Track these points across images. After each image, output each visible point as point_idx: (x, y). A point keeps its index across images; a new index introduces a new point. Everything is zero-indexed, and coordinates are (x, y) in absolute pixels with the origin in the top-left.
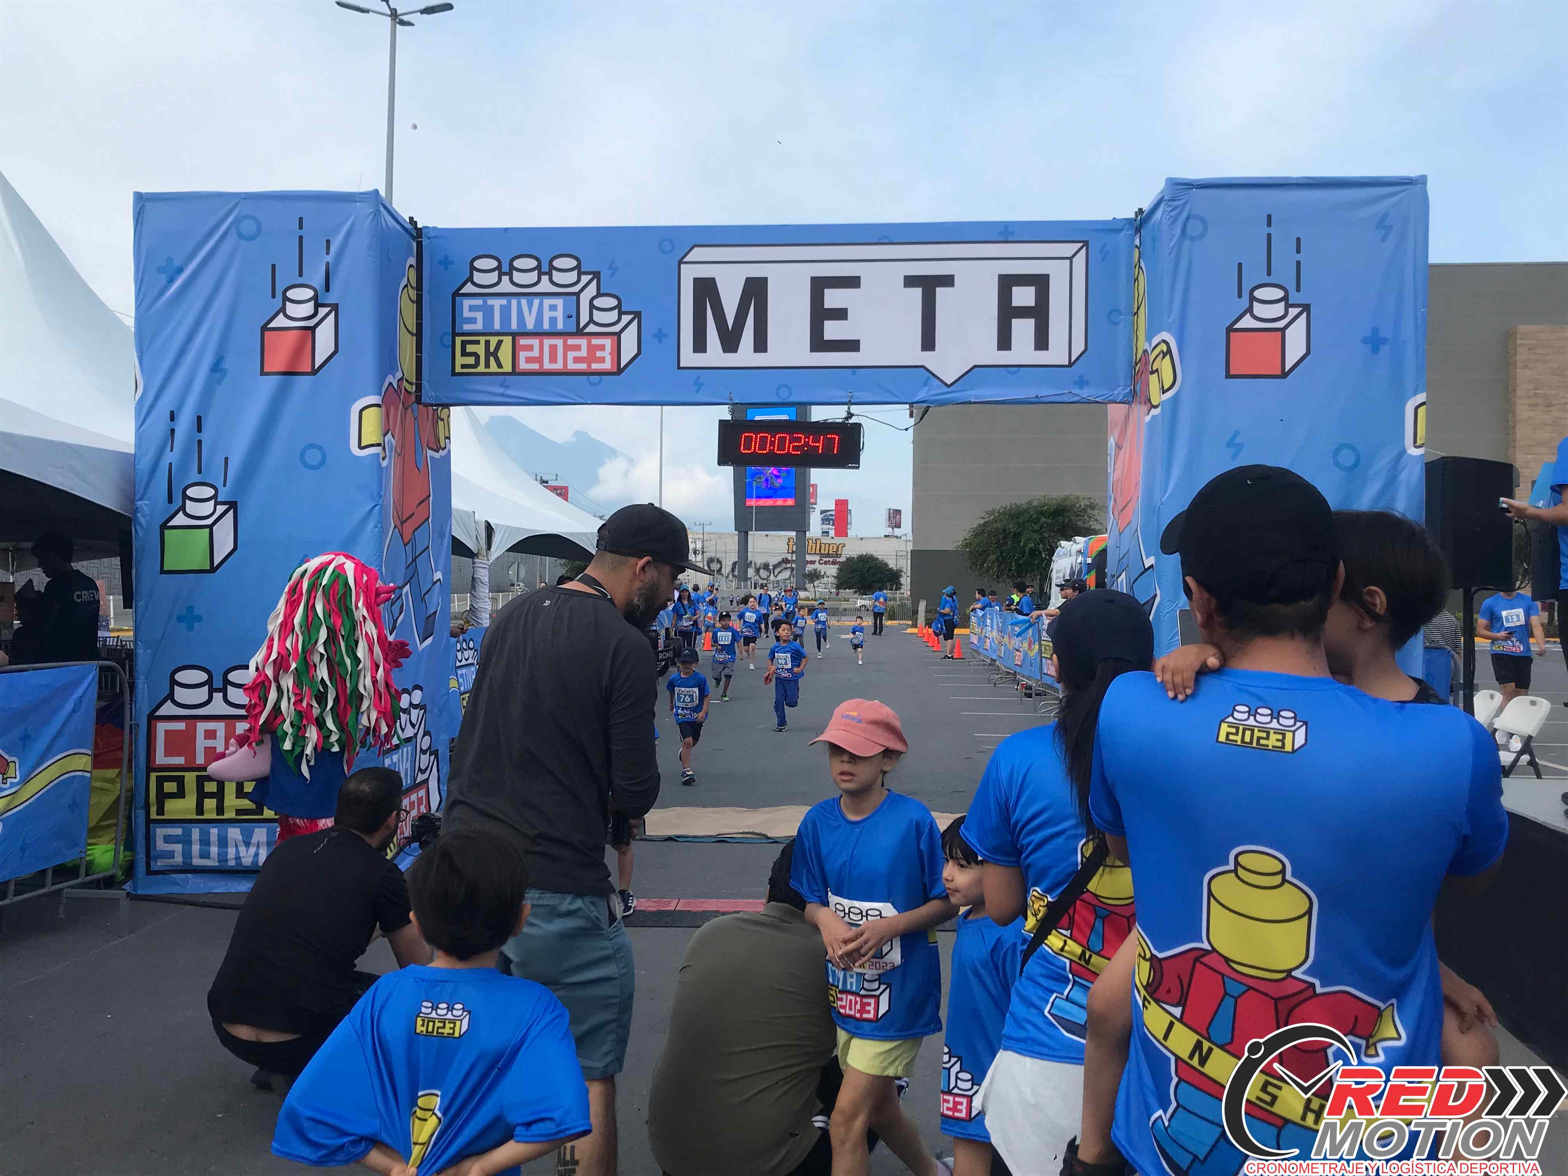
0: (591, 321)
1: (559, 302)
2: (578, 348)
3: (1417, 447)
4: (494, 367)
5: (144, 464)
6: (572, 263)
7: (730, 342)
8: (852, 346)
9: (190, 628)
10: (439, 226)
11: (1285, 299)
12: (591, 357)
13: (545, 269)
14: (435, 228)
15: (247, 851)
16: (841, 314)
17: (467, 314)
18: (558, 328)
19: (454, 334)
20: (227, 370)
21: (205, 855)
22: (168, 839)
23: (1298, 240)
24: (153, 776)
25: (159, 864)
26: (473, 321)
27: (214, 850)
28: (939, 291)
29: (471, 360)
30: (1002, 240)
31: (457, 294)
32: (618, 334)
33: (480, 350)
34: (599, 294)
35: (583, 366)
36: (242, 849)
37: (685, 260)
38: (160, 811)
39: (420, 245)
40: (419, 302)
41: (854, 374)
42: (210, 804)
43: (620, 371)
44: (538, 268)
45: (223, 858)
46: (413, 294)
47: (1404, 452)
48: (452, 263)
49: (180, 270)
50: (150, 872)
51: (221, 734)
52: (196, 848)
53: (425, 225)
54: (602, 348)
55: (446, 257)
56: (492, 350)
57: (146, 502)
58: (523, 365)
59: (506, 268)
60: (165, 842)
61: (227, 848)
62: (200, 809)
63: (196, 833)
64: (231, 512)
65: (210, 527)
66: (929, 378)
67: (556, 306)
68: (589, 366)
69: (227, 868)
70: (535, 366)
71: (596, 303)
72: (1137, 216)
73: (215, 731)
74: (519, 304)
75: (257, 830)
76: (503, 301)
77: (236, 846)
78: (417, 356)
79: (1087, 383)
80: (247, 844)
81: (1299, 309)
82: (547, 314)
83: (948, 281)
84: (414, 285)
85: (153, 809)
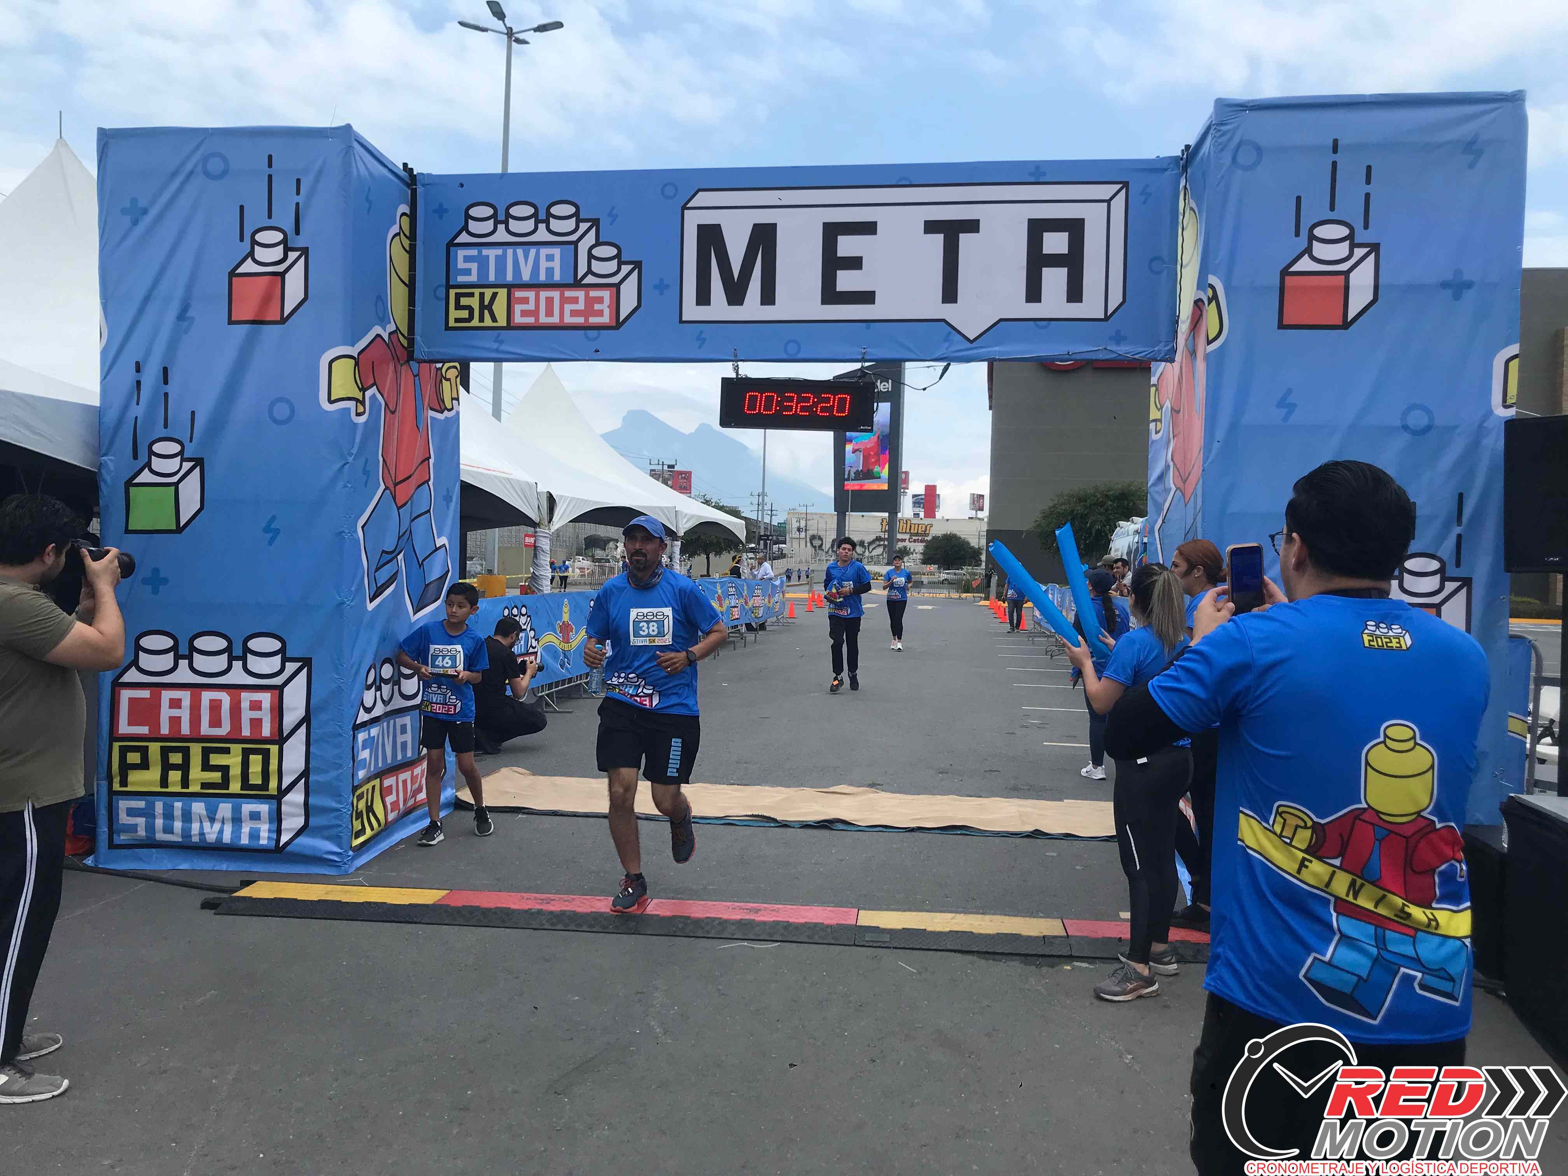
0: (590, 271)
1: (556, 251)
2: (575, 300)
3: (1506, 406)
4: (488, 322)
5: (111, 416)
6: (571, 210)
7: (736, 295)
8: (867, 297)
9: (155, 591)
10: (434, 173)
11: (1350, 237)
12: (589, 311)
13: (542, 217)
14: (429, 175)
15: (212, 827)
16: (855, 263)
17: (461, 265)
18: (555, 279)
19: (449, 287)
20: (192, 319)
21: (168, 830)
22: (131, 812)
23: (1369, 168)
24: (116, 745)
25: (123, 838)
26: (468, 272)
27: (178, 825)
28: (963, 237)
29: (465, 314)
30: (1033, 181)
31: (452, 244)
32: (617, 286)
33: (474, 302)
34: (598, 243)
35: (580, 320)
36: (207, 825)
37: (688, 206)
38: (124, 782)
39: (414, 193)
40: (412, 252)
41: (868, 328)
42: (175, 776)
43: (618, 324)
44: (535, 215)
45: (186, 833)
46: (406, 243)
47: (1490, 412)
48: (446, 211)
49: (145, 211)
50: (112, 846)
51: (186, 703)
52: (159, 822)
53: (419, 172)
54: (600, 300)
55: (441, 205)
56: (486, 303)
57: (113, 458)
58: (518, 319)
59: (501, 216)
60: (128, 815)
61: (191, 822)
62: (164, 782)
63: (159, 806)
64: (197, 470)
65: (176, 485)
66: (950, 333)
67: (553, 255)
68: (587, 320)
69: (191, 844)
70: (531, 320)
71: (596, 252)
72: (1183, 155)
73: (180, 700)
74: (515, 254)
75: (221, 805)
76: (499, 251)
77: (201, 822)
78: (409, 309)
79: (1125, 339)
80: (212, 820)
81: (1368, 249)
82: (544, 264)
83: (972, 226)
84: (408, 234)
85: (116, 780)
